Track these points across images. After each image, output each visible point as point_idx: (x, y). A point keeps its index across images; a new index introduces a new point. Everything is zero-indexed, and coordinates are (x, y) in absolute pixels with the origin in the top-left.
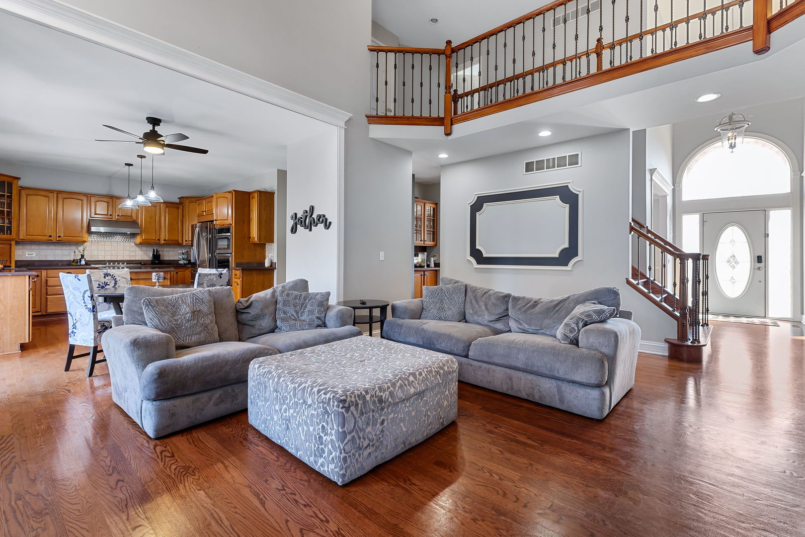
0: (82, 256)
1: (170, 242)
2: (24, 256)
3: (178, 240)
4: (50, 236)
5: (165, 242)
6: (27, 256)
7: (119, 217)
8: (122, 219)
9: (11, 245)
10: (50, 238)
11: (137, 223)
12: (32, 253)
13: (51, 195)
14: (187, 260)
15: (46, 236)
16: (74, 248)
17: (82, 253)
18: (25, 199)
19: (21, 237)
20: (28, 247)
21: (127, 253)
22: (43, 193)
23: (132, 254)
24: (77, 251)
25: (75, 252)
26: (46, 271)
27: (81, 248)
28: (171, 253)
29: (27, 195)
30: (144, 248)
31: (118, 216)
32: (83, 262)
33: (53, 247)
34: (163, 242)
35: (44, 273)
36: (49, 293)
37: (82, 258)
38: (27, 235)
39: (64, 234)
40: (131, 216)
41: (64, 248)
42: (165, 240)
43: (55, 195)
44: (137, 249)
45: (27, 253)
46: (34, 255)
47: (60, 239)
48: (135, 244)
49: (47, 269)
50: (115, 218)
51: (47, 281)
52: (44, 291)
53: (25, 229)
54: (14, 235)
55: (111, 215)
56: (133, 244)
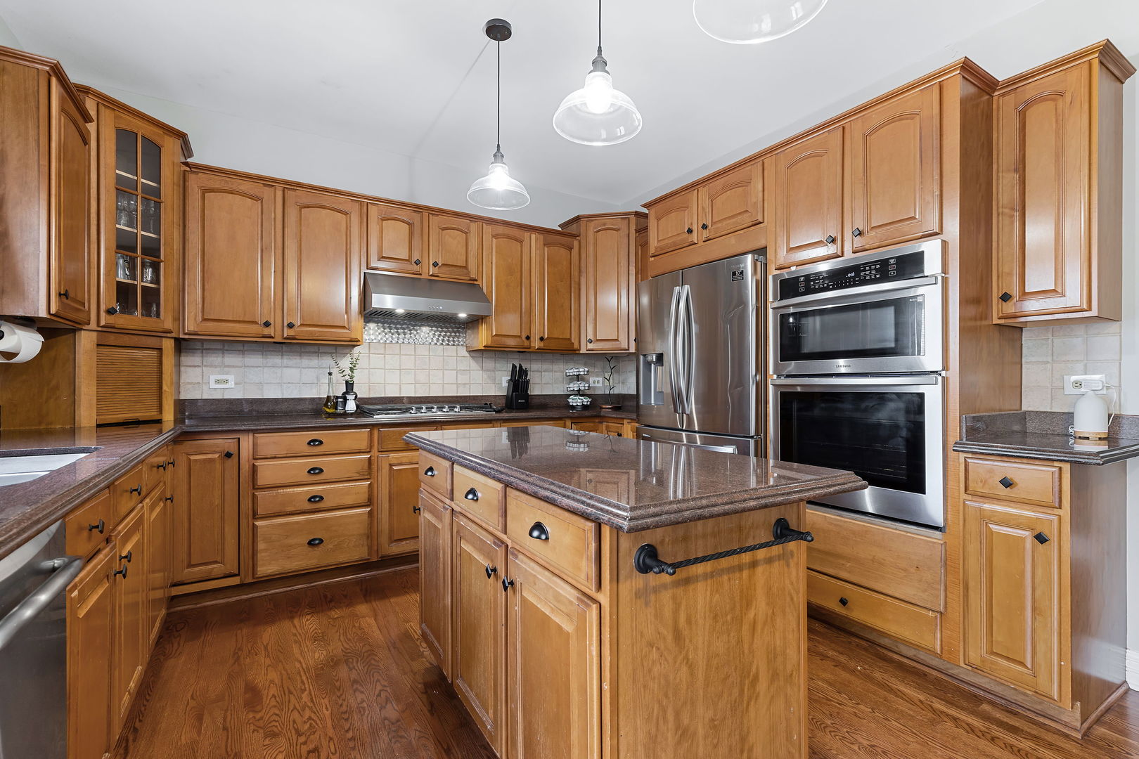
0: (349, 386)
1: (553, 346)
2: (205, 387)
3: (570, 339)
4: (267, 324)
5: (542, 345)
6: (213, 385)
7: (436, 270)
8: (444, 274)
9: (160, 350)
10: (266, 331)
11: (479, 288)
12: (225, 377)
13: (266, 193)
14: (589, 396)
15: (256, 323)
16: (327, 361)
17: (347, 378)
18: (198, 204)
19: (190, 326)
20: (215, 359)
21: (450, 376)
22: (246, 186)
23: (463, 379)
24: (335, 371)
25: (330, 374)
26: (251, 436)
27: (345, 363)
28: (547, 376)
29: (205, 191)
30: (489, 364)
31: (435, 265)
32: (351, 406)
33: (276, 360)
34: (536, 344)
35: (246, 442)
36: (260, 511)
37: (347, 392)
38: (205, 320)
39: (302, 317)
40: (466, 267)
41: (306, 361)
42: (542, 339)
43: (279, 194)
44: (474, 365)
45: (213, 378)
46: (231, 384)
47: (291, 333)
48: (469, 352)
49: (255, 432)
50: (428, 270)
51: (254, 469)
52: (246, 505)
53: (199, 300)
54: (167, 322)
55: (417, 263)
56: (463, 352)
